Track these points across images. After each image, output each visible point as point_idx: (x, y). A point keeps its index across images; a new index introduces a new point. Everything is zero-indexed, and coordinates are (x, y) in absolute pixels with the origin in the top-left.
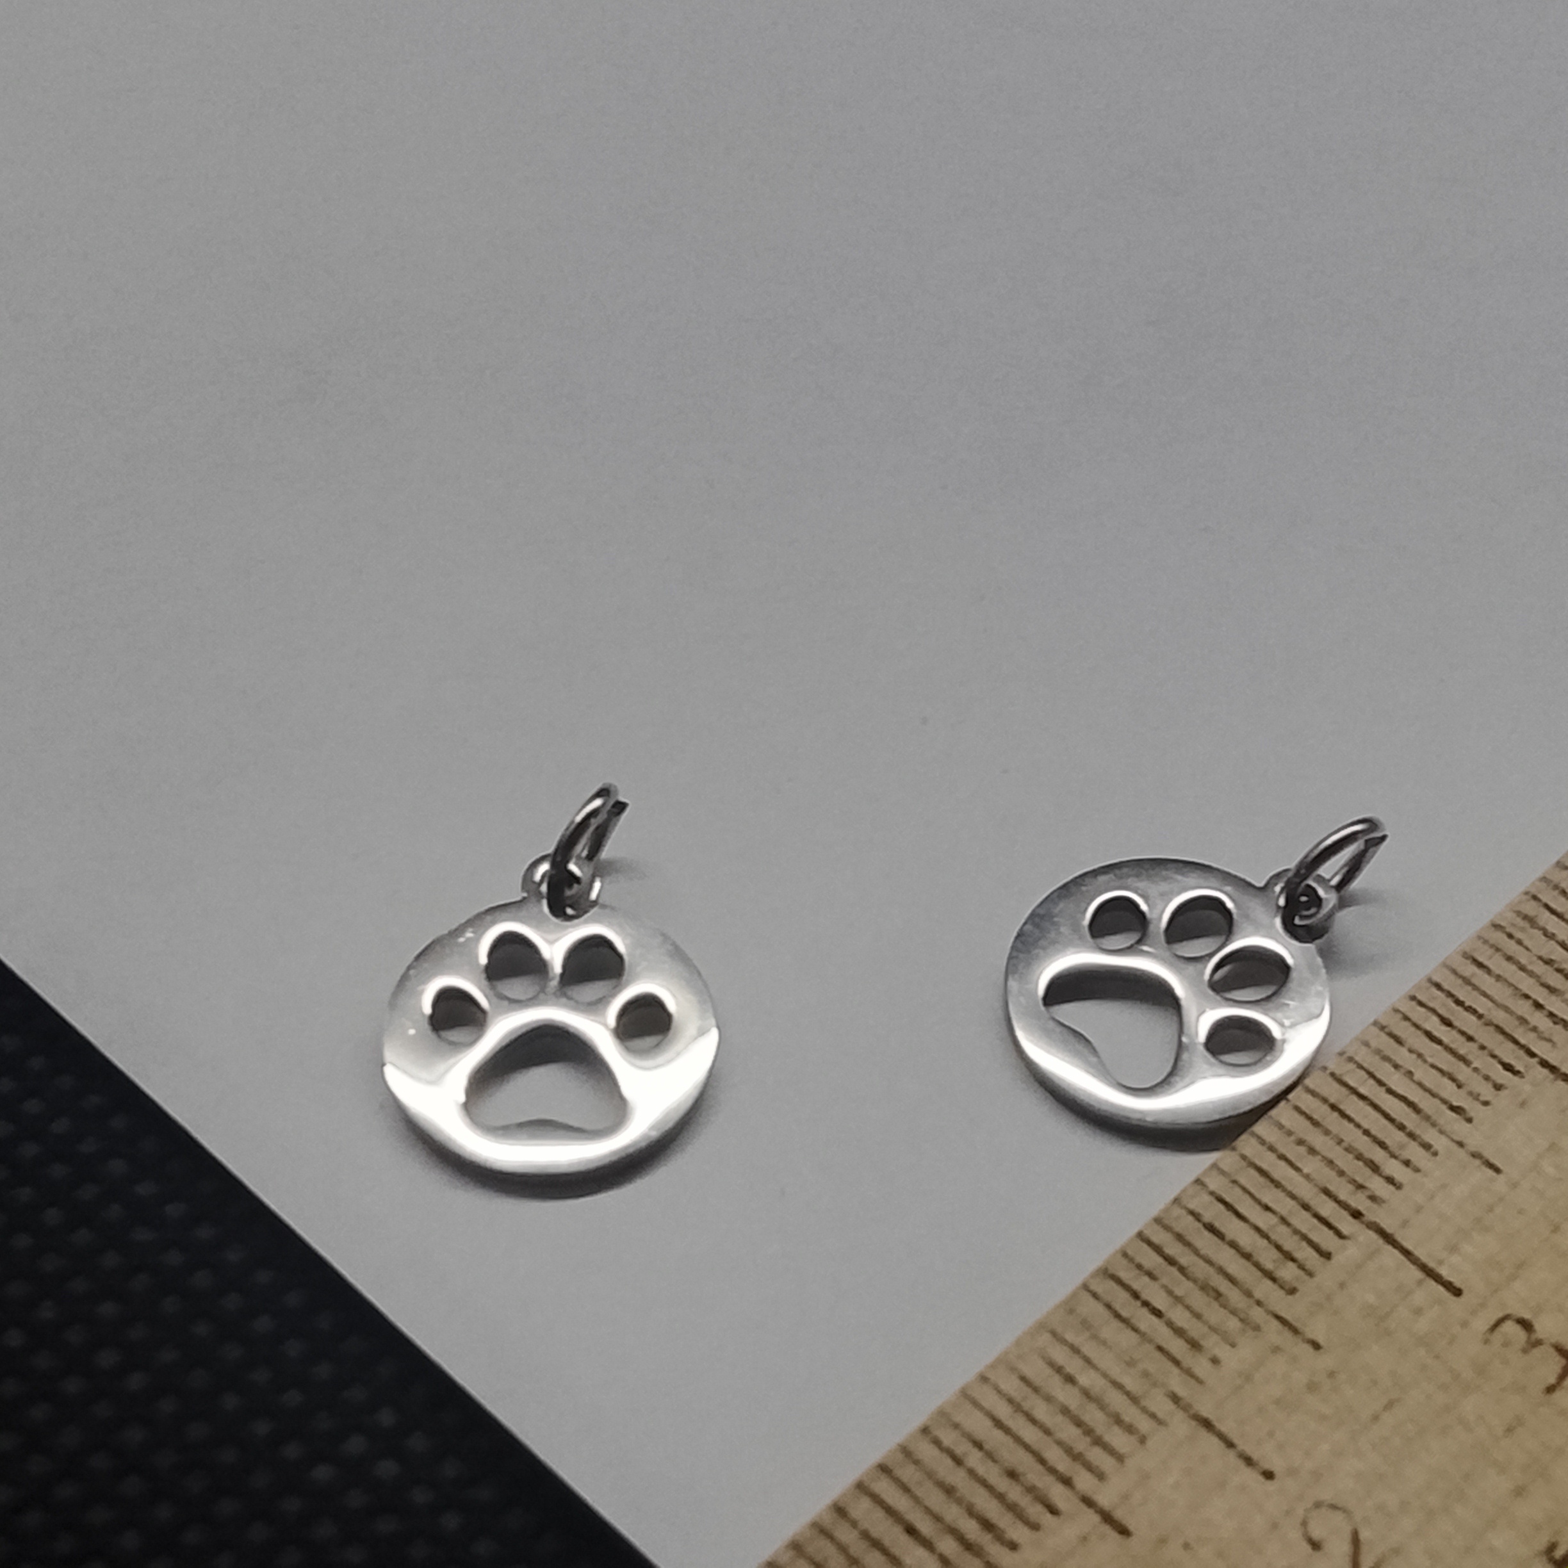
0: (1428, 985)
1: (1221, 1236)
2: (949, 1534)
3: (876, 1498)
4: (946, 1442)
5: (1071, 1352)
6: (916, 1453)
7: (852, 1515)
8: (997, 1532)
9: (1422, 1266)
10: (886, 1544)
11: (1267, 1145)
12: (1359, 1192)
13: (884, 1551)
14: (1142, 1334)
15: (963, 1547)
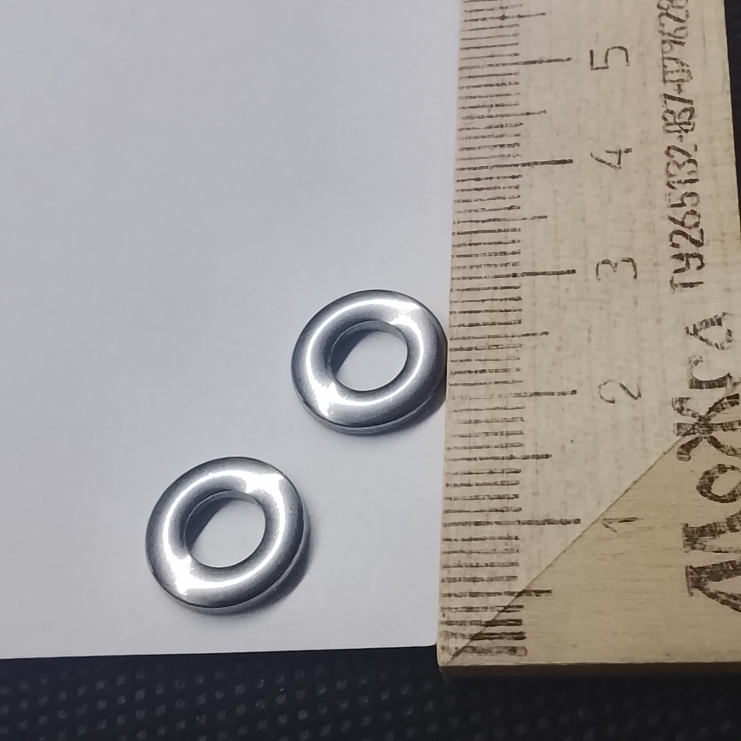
1: (478, 325)
2: (491, 513)
3: (455, 524)
4: (458, 483)
5: (468, 412)
6: (452, 496)
7: (453, 538)
8: (506, 497)
9: (554, 273)
10: (474, 536)
11: (461, 279)
12: (508, 267)
13: (476, 539)
14: (485, 383)
15: (500, 513)
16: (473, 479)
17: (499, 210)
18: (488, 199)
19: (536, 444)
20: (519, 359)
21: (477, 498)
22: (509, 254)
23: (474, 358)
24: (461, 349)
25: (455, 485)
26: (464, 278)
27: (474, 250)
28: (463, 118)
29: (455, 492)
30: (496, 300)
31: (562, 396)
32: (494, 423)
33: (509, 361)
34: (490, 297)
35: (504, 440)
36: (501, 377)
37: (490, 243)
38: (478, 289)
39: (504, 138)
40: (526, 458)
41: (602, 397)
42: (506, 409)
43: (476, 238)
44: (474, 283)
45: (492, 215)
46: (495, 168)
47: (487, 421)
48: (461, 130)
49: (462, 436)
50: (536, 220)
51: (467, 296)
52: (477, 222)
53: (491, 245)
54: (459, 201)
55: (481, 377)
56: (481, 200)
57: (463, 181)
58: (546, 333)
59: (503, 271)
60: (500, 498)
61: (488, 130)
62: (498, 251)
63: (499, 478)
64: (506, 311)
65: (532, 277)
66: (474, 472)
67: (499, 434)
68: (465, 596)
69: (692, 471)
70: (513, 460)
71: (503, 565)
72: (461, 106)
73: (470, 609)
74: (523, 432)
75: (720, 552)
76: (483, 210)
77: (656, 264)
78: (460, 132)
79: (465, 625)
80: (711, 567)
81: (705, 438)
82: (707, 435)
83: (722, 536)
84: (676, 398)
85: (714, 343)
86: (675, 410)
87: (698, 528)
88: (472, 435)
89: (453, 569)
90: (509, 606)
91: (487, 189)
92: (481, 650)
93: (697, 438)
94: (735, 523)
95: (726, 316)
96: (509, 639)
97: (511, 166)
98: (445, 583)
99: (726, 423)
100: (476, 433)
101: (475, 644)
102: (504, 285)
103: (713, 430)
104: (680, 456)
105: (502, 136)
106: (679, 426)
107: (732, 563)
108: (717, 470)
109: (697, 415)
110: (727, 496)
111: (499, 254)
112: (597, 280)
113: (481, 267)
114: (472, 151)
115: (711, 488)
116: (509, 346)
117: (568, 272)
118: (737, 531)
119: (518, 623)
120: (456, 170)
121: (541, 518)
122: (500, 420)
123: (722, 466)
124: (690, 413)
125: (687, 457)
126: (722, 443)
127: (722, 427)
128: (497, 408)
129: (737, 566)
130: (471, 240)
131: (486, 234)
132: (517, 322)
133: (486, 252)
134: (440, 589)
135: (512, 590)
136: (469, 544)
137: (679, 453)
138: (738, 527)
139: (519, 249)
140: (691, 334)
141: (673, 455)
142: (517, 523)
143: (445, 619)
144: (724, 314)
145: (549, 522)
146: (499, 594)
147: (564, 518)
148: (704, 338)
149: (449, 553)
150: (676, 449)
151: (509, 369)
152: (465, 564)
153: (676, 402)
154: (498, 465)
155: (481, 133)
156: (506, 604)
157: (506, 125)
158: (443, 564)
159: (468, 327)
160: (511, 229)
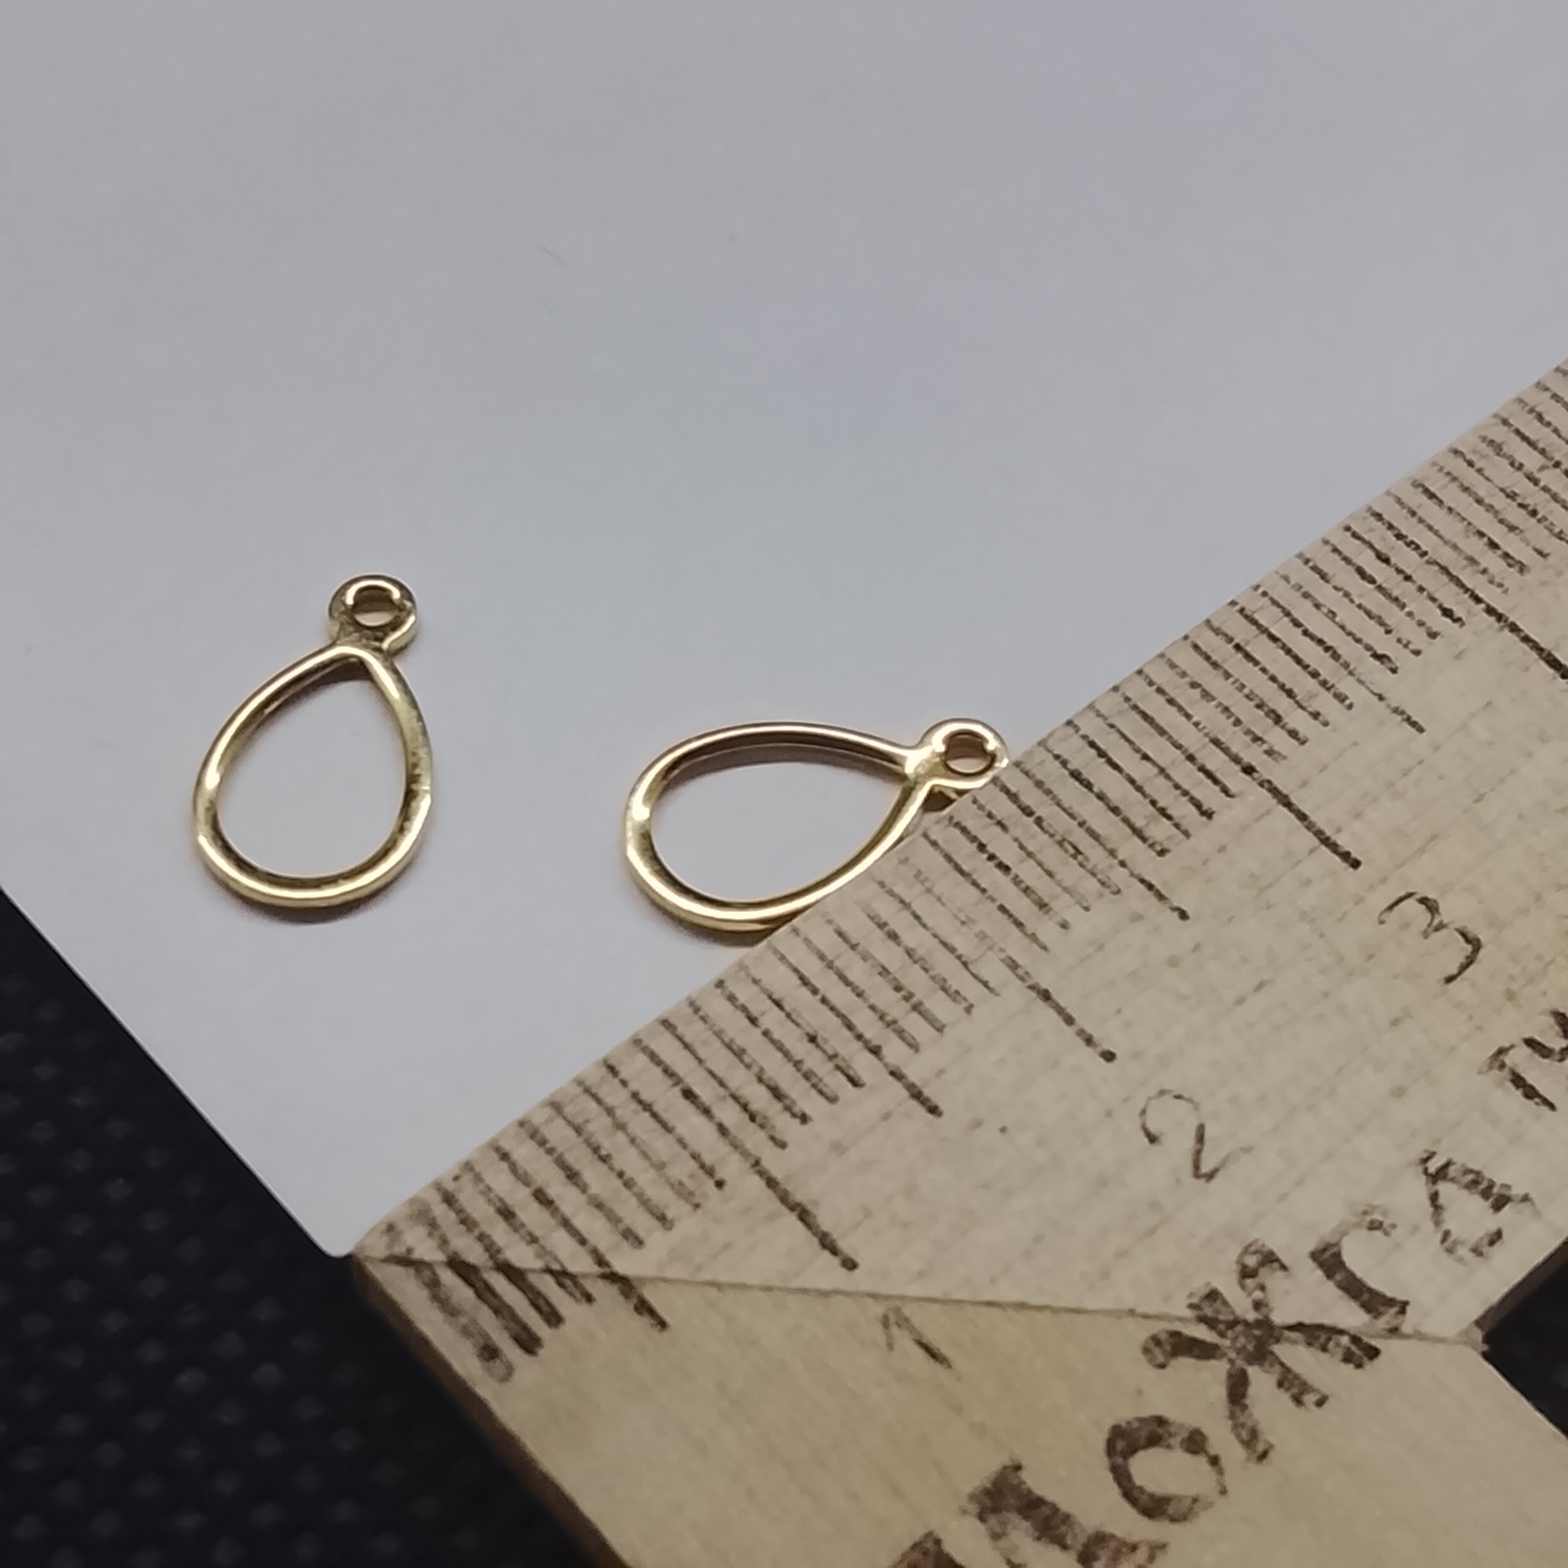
0: (1368, 515)
1: (1089, 786)
2: (730, 1101)
3: (654, 1057)
4: (742, 999)
5: (901, 906)
6: (705, 1010)
7: (624, 1074)
8: (788, 1102)
9: (1319, 833)
10: (656, 1108)
11: (1155, 687)
12: (1255, 746)
13: (654, 1115)
15: (746, 1117)
16: (772, 1019)
17: (1358, 641)
18: (1360, 606)
19: (941, 1072)
20: (1087, 909)
21: (739, 1054)
22: (1283, 727)
23: (1016, 832)
24: (1013, 797)
25: (732, 998)
26: (1160, 691)
27: (1234, 662)
28: (1484, 439)
29: (718, 1007)
30: (1168, 777)
31: (1080, 1042)
32: (917, 967)
33: (1066, 896)
34: (1162, 764)
35: (896, 1008)
36: (1022, 907)
37: (1273, 679)
38: (1162, 732)
39: (1512, 535)
40: (896, 1074)
41: (1143, 1112)
42: (965, 964)
43: (1261, 648)
44: (1167, 716)
45: (1334, 637)
46: (1436, 568)
47: (909, 953)
48: (1456, 452)
49: (840, 934)
50: (1399, 718)
51: (1132, 724)
52: (1297, 624)
53: (1270, 683)
54: (1307, 561)
55: (989, 875)
56: (1347, 595)
57: (1355, 535)
58: (1183, 915)
59: (1238, 743)
60: (777, 1093)
61: (1502, 495)
62: (1272, 705)
63: (814, 1060)
64: (1163, 812)
65: (1275, 801)
66: (787, 1008)
67: (903, 993)
68: (527, 1184)
69: (1140, 1393)
70: (871, 1057)
71: (644, 1202)
72: (1505, 415)
73: (507, 1214)
74: (946, 1030)
76: (1330, 615)
77: (1511, 996)
78: (1452, 455)
79: (469, 1230)
81: (1231, 1361)
82: (1240, 1363)
83: (1055, 1552)
84: (1263, 1246)
85: (1446, 1226)
86: (1238, 1262)
87: (1030, 1492)
88: (860, 948)
89: (560, 1122)
90: (573, 1277)
91: (1380, 588)
92: (442, 1296)
93: (1215, 1347)
94: (1100, 1552)
95: (1522, 1206)
96: (506, 1328)
97: (1467, 590)
98: (522, 1130)
99: (1297, 1377)
100: (868, 952)
101: (448, 1277)
102: (1210, 767)
103: (1261, 1365)
104: (1151, 1345)
105: (1512, 528)
106: (1213, 1295)
108: (1185, 1435)
109: (1264, 1310)
110: (1145, 1497)
111: (1266, 709)
112: (1376, 919)
113: (1208, 701)
114: (1431, 504)
115: (1134, 1451)
116: (1095, 871)
117: (1345, 856)
119: (553, 1319)
120: (1366, 508)
121: (798, 1196)
122: (932, 973)
123: (1198, 1438)
124: (1258, 1294)
125: (1161, 1359)
126: (1248, 1401)
127: (1283, 1374)
128: (952, 950)
130: (1248, 642)
131: (1288, 658)
132: (1158, 848)
133: (1250, 686)
134: (504, 1133)
135: (609, 1258)
136: (635, 1112)
137: (1156, 1340)
139: (1309, 736)
140: (1426, 1171)
141: (1142, 1332)
142: (753, 1162)
143: (450, 1186)
144: (1526, 1198)
145: (804, 1216)
146: (583, 1242)
147: (835, 1236)
148: (1441, 1201)
149: (587, 1091)
150: (1160, 1328)
151: (1051, 909)
152: (592, 1135)
153: (1255, 1252)
154: (839, 1040)
155: (1482, 489)
156: (572, 1268)
157: (1545, 518)
158: (557, 1099)
159: (1066, 773)
160: (1337, 692)
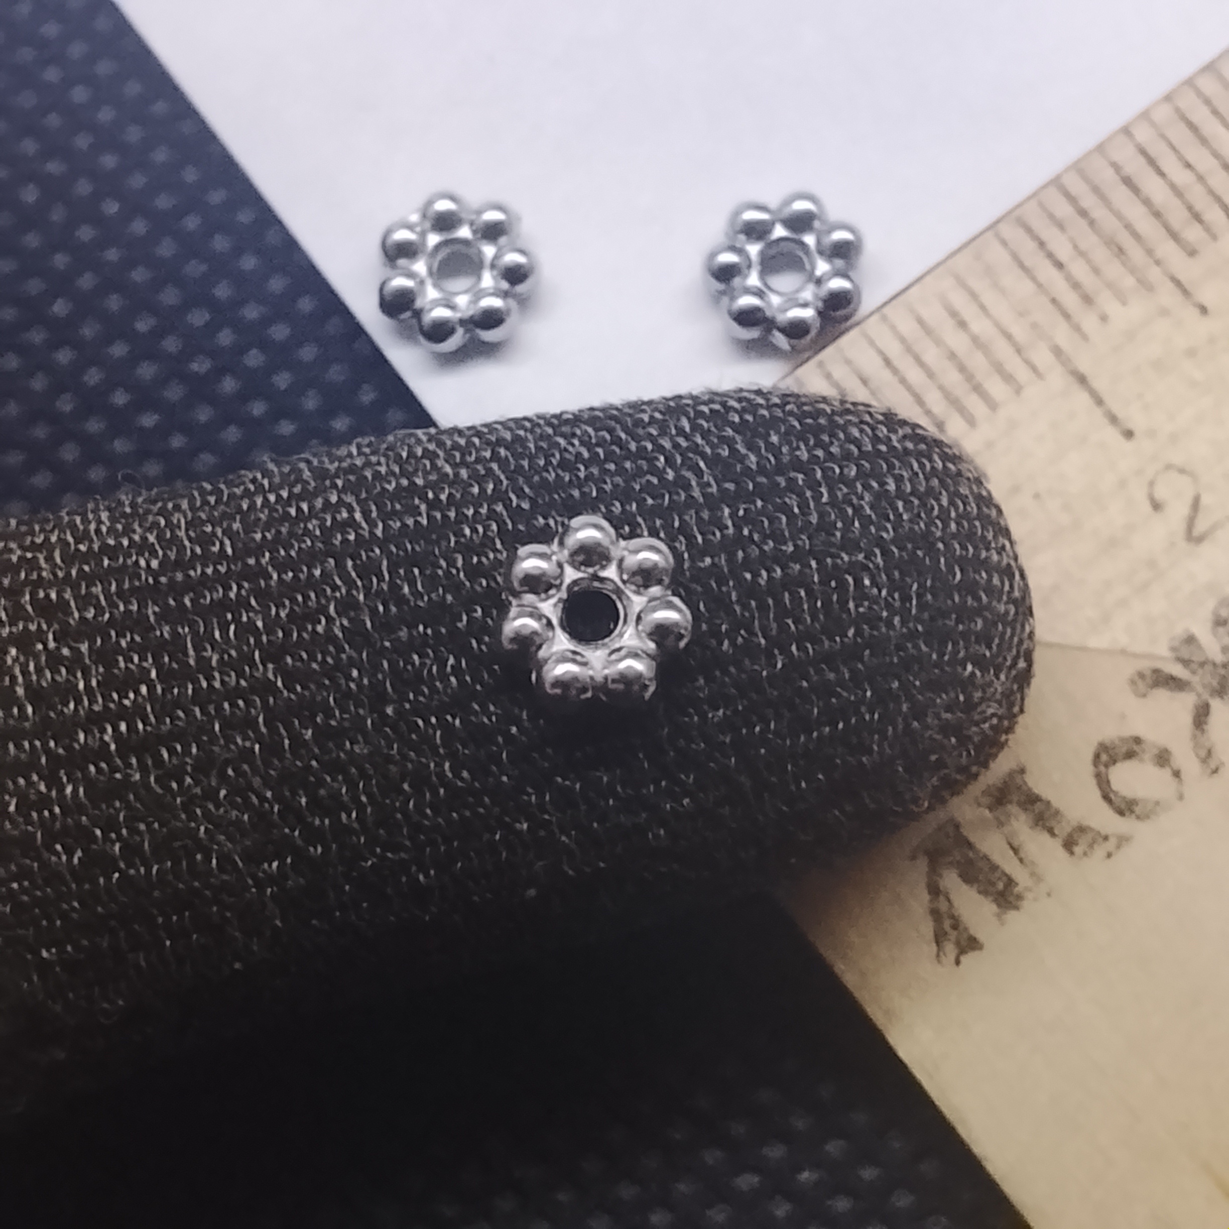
1: (1137, 192)
5: (971, 298)
14: (1040, 285)
19: (991, 445)
20: (1124, 303)
23: (1072, 233)
26: (1206, 101)
30: (1204, 182)
31: (1106, 421)
32: (980, 353)
33: (1108, 292)
34: (1201, 172)
35: (960, 388)
36: (1070, 299)
38: (1204, 141)
41: (1151, 484)
42: (1019, 351)
44: (1209, 126)
47: (976, 341)
49: (920, 322)
55: (1047, 272)
58: (1204, 310)
64: (1197, 217)
67: (967, 374)
69: (1123, 717)
74: (998, 408)
75: (1015, 850)
80: (981, 855)
81: (1198, 695)
82: (1205, 696)
83: (1046, 836)
86: (1213, 613)
87: (1030, 790)
88: (934, 334)
93: (1187, 682)
94: (1080, 841)
100: (940, 338)
103: (1221, 699)
104: (1137, 678)
106: (1190, 640)
107: (1010, 882)
108: (1154, 751)
110: (1120, 799)
115: (1114, 764)
116: (1135, 270)
118: (1072, 853)
122: (991, 357)
123: (1166, 754)
125: (1143, 690)
126: (1208, 727)
128: (1009, 337)
129: (1012, 894)
132: (1190, 249)
137: (1141, 675)
138: (1078, 850)
141: (1129, 669)
150: (1145, 665)
151: (1094, 303)
159: (1117, 178)
